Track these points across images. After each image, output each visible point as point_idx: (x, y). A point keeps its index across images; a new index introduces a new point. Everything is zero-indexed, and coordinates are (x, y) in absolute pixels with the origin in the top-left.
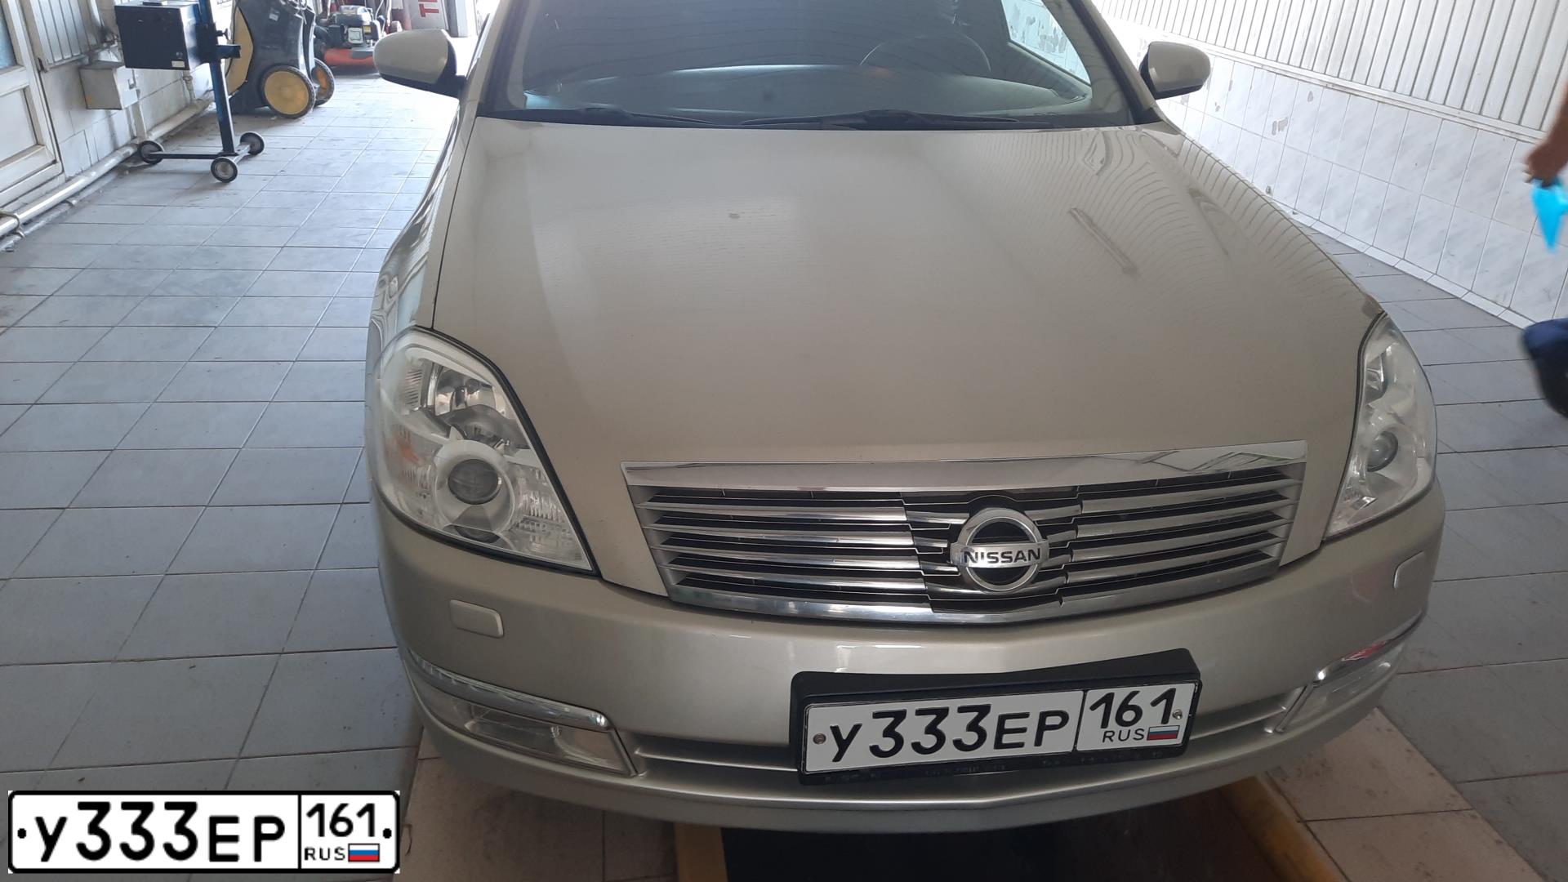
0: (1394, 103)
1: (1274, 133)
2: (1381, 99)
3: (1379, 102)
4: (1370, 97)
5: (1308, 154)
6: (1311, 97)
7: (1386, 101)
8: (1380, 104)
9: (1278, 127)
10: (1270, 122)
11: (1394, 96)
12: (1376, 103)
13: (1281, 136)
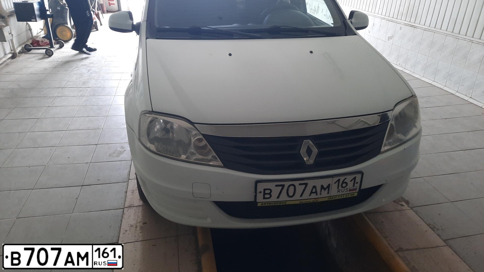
0: (429, 30)
1: (389, 40)
2: (425, 29)
3: (424, 30)
4: (421, 28)
5: (400, 47)
6: (401, 28)
7: (426, 30)
8: (425, 31)
9: (390, 38)
10: (387, 37)
11: (429, 28)
12: (423, 30)
13: (391, 41)
